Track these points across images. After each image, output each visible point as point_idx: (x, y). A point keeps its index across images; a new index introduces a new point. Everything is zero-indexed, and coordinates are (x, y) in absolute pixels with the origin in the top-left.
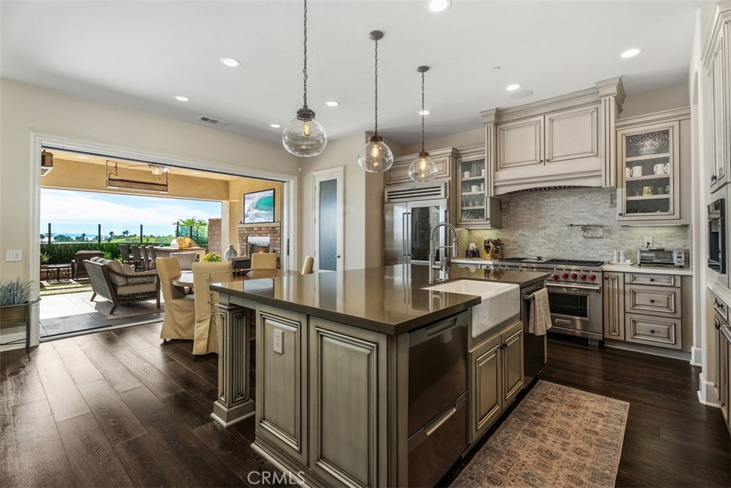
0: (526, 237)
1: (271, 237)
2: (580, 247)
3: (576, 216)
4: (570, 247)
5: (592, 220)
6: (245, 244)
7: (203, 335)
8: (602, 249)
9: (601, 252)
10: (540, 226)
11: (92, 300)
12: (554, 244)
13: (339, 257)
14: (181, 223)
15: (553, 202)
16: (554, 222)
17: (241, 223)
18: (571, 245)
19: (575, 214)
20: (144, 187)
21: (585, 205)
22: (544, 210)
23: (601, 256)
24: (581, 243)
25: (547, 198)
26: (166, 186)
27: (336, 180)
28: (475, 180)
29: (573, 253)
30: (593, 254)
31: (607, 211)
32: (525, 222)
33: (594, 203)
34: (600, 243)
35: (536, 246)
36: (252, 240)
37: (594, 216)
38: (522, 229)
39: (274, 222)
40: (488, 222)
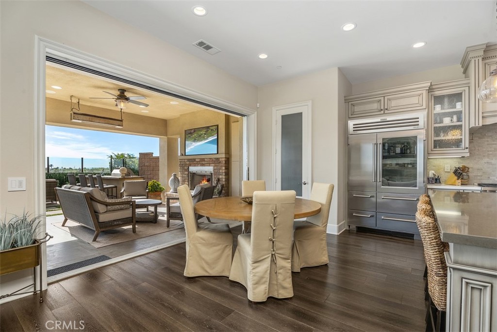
0: (493, 165)
1: (214, 166)
6: (187, 173)
7: (262, 278)
11: (63, 225)
13: (305, 184)
14: (113, 156)
17: (182, 155)
20: (103, 122)
26: (122, 121)
27: (302, 113)
28: (449, 112)
32: (491, 151)
36: (193, 169)
38: (488, 158)
39: (218, 153)
40: (467, 150)
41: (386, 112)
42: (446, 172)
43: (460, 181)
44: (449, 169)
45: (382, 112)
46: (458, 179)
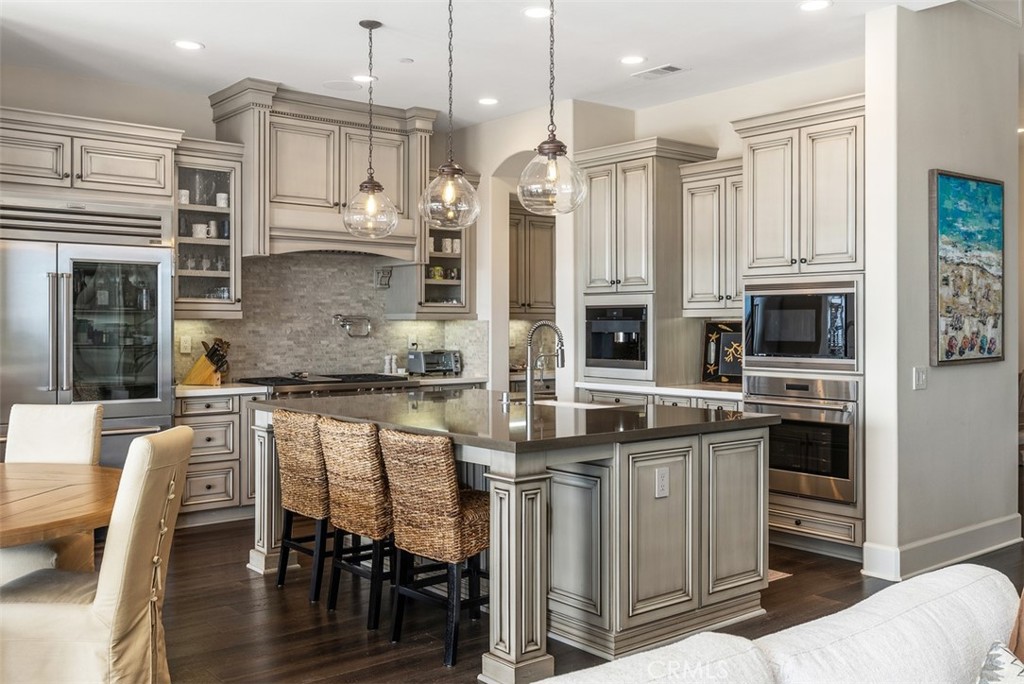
0: (261, 336)
2: (340, 353)
3: (334, 301)
4: (327, 353)
5: (354, 308)
8: (366, 355)
9: (365, 359)
10: (284, 315)
12: (304, 349)
15: (304, 272)
16: (304, 308)
18: (328, 349)
19: (334, 298)
21: (346, 284)
22: (290, 286)
23: (365, 365)
24: (340, 345)
25: (296, 265)
28: (203, 213)
29: (331, 363)
30: (355, 363)
31: (371, 295)
32: (258, 307)
33: (358, 281)
34: (364, 345)
35: (276, 354)
37: (358, 302)
38: (254, 322)
40: (238, 306)
41: (78, 183)
42: (182, 354)
43: (219, 375)
44: (189, 345)
45: (67, 182)
46: (216, 371)
